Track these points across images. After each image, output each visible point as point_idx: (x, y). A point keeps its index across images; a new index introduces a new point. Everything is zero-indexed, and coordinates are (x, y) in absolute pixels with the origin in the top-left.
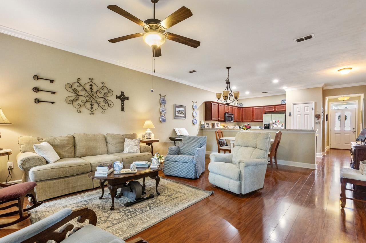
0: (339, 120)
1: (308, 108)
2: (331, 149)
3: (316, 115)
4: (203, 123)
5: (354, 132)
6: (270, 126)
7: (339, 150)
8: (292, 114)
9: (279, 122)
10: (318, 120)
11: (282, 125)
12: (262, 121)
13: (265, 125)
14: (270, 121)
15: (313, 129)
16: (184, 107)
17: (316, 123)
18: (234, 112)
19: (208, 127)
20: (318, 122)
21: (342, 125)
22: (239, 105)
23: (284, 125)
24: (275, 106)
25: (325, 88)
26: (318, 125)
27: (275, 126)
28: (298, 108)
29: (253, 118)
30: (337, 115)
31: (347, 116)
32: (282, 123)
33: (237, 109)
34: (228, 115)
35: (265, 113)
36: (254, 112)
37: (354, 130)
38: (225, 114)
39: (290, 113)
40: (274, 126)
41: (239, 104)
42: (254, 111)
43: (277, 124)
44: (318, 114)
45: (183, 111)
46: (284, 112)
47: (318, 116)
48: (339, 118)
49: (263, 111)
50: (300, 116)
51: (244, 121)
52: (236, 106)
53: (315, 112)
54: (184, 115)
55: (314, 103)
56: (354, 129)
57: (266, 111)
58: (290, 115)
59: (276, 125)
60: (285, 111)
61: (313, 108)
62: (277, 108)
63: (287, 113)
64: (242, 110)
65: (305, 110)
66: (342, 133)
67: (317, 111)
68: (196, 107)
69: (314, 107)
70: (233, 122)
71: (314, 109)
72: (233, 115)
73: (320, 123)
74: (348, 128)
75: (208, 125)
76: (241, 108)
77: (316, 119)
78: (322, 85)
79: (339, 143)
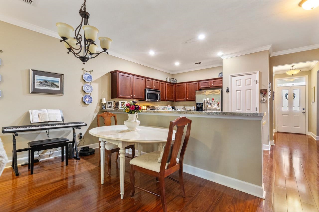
0: (287, 99)
1: (250, 81)
2: (278, 132)
3: (261, 90)
4: (104, 101)
5: (304, 113)
6: (203, 106)
7: (287, 134)
8: (230, 90)
9: (214, 100)
10: (264, 97)
11: (218, 104)
12: (195, 100)
13: (197, 104)
14: (204, 100)
15: (258, 112)
16: (60, 76)
17: (261, 102)
18: (161, 89)
19: (110, 107)
20: (264, 100)
21: (291, 105)
22: (173, 81)
23: (220, 104)
24: (211, 81)
25: (273, 55)
26: (264, 104)
27: (210, 106)
28: (237, 81)
29: (187, 96)
30: (285, 92)
31: (295, 94)
32: (217, 102)
33: (167, 85)
34: (150, 92)
35: (200, 90)
36: (188, 89)
37: (304, 111)
38: (145, 90)
39: (228, 88)
40: (208, 106)
41: (172, 79)
42: (188, 87)
43: (212, 103)
44: (263, 88)
45: (58, 82)
46: (220, 87)
47: (263, 92)
48: (286, 97)
49: (198, 87)
50: (240, 92)
51: (177, 100)
52: (168, 81)
53: (260, 86)
54: (59, 89)
55: (258, 74)
56: (304, 109)
57: (202, 87)
58: (228, 91)
59: (210, 104)
60: (222, 86)
61: (256, 81)
62: (213, 83)
63: (224, 89)
64: (175, 87)
65: (247, 84)
66: (290, 114)
67: (263, 85)
68: (91, 78)
69: (258, 80)
70: (159, 101)
71: (258, 81)
72: (159, 91)
73: (266, 101)
74: (297, 108)
75: (110, 105)
76: (174, 84)
77: (262, 95)
78: (268, 48)
79: (287, 126)
